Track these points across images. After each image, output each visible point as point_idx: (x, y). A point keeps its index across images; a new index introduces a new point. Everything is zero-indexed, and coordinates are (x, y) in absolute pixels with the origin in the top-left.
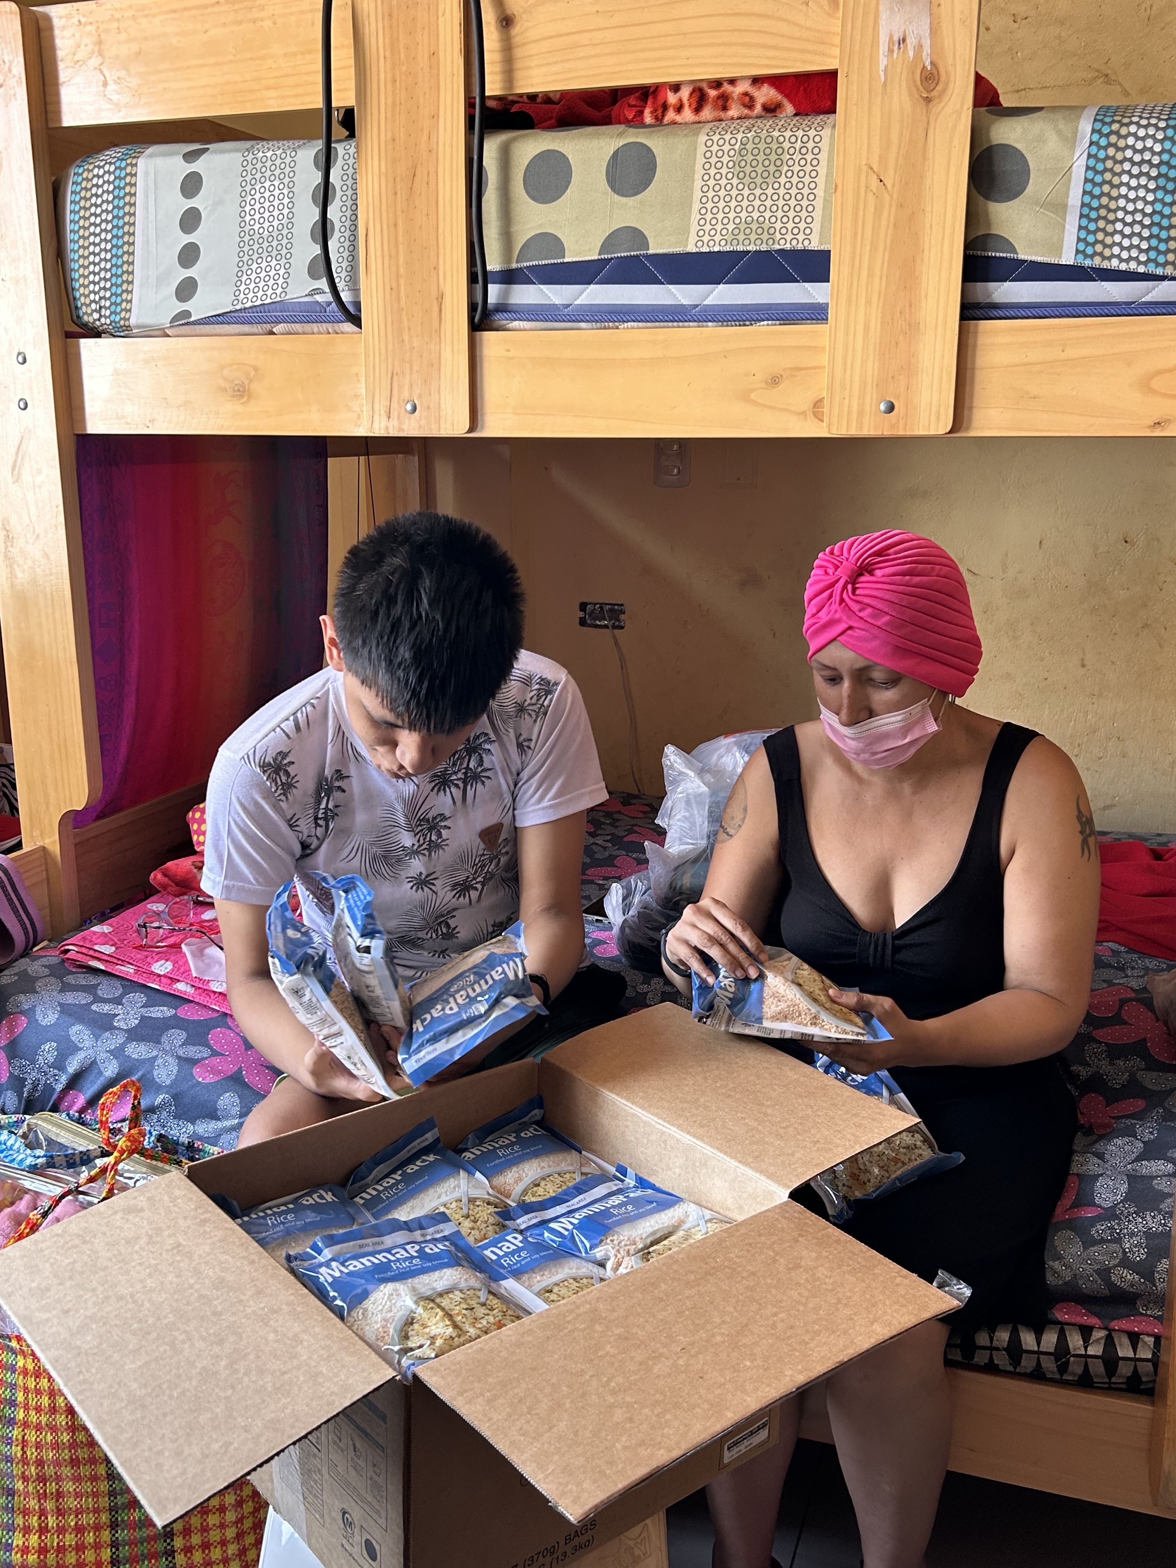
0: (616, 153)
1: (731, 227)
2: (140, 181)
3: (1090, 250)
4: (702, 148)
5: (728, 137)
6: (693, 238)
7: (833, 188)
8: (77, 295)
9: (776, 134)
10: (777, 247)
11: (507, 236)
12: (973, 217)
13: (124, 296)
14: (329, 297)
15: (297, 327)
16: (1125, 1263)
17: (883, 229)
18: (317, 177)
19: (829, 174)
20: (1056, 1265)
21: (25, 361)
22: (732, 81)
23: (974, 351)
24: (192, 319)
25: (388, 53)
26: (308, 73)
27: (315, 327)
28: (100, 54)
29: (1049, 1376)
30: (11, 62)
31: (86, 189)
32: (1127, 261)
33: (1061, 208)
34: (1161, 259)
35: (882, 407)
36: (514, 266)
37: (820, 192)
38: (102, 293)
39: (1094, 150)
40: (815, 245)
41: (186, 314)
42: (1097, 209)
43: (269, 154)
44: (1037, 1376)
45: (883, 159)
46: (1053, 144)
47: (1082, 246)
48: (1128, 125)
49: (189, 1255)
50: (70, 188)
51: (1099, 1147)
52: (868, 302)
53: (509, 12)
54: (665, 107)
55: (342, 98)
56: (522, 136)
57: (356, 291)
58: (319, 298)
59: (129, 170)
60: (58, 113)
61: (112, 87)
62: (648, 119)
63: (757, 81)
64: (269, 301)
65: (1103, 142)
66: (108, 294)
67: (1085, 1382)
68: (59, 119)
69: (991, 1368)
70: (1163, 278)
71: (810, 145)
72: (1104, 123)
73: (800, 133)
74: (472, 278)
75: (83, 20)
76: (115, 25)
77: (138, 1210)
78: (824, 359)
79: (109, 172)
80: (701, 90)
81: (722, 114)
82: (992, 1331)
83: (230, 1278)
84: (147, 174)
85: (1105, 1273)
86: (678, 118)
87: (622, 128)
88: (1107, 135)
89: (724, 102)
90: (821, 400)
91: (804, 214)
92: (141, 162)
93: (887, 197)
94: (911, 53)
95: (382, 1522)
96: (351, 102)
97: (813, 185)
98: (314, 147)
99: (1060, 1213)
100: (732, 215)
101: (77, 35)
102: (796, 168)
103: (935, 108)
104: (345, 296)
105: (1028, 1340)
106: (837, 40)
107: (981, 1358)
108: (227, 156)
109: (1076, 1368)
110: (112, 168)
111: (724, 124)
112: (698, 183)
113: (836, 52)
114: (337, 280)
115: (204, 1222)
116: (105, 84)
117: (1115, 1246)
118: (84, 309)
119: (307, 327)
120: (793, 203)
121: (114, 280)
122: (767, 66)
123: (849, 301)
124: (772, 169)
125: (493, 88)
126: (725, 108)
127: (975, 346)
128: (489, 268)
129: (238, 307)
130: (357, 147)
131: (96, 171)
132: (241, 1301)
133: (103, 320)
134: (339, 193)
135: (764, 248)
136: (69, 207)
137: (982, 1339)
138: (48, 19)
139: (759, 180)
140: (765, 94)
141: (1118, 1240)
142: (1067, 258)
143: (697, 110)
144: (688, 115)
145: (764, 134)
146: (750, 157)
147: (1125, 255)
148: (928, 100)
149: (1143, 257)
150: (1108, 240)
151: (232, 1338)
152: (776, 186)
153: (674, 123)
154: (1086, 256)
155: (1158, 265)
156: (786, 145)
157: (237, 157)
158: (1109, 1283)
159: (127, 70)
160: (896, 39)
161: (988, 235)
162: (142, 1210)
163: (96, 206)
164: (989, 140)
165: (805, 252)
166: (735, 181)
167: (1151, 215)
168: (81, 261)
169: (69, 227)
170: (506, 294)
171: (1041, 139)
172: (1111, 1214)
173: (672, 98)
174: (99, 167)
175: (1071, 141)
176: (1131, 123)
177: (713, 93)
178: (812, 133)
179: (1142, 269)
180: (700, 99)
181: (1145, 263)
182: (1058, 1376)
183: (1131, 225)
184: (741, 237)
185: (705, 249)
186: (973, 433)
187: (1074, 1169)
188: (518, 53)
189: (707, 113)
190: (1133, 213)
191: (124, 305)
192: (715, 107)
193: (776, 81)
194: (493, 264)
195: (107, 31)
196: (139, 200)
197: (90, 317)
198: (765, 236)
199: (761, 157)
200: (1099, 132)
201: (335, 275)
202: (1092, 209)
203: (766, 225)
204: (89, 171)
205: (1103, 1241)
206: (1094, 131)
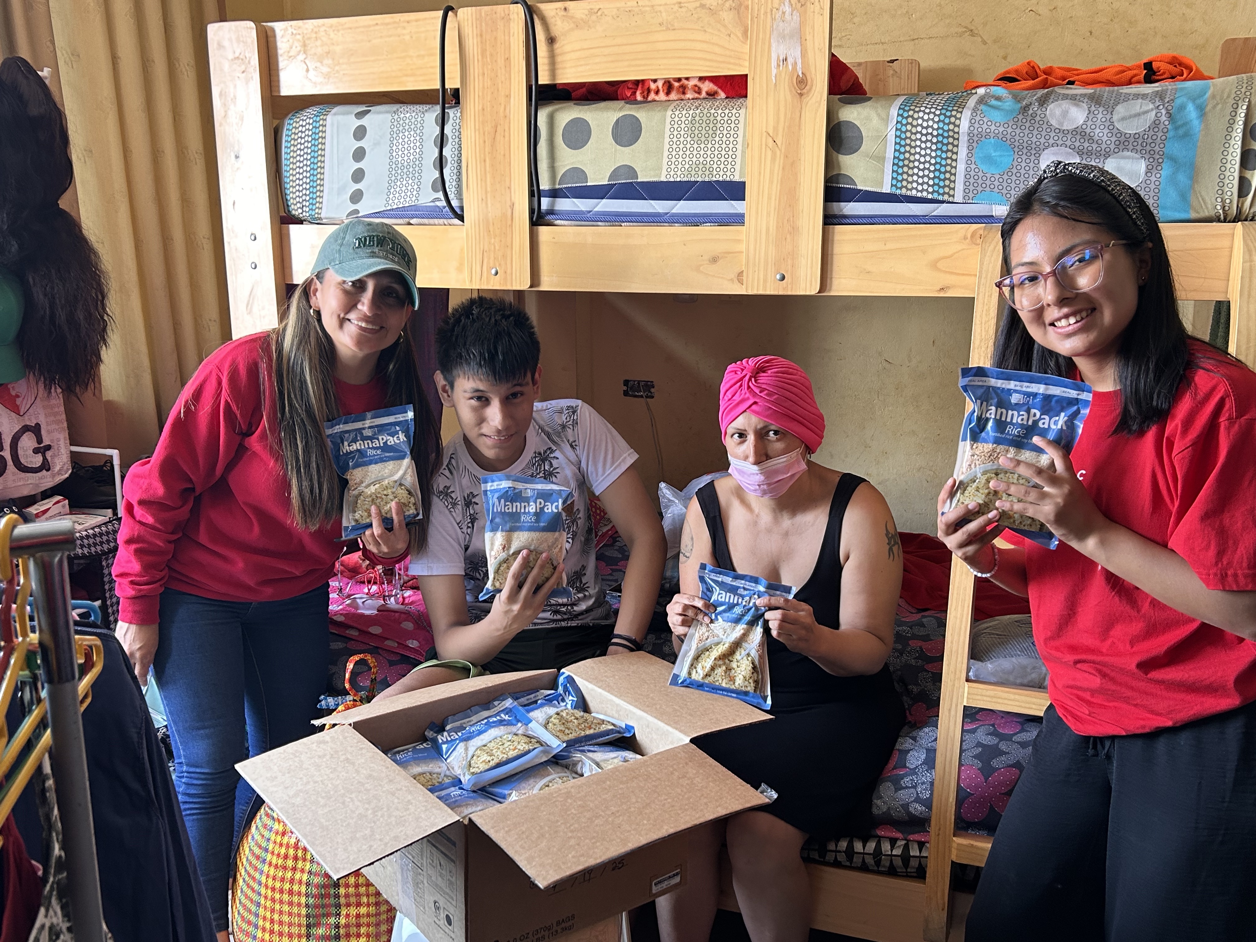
0: (617, 121)
1: (687, 166)
2: (328, 129)
3: (899, 185)
4: (668, 120)
5: (684, 112)
6: (664, 173)
7: (746, 145)
8: (288, 198)
9: (713, 111)
10: (714, 179)
11: (553, 169)
12: (829, 163)
13: (318, 199)
14: (444, 203)
15: (426, 221)
16: (918, 800)
17: (776, 172)
18: (437, 130)
19: (744, 136)
20: (879, 802)
21: (255, 239)
22: (687, 79)
23: (833, 244)
24: (360, 215)
25: (480, 57)
26: (432, 67)
27: (436, 221)
28: (305, 52)
29: (871, 868)
30: (250, 58)
31: (295, 134)
32: (921, 191)
33: (881, 159)
34: (941, 191)
35: (778, 277)
36: (557, 187)
37: (739, 146)
38: (304, 197)
39: (899, 126)
40: (737, 178)
41: (357, 212)
42: (903, 160)
43: (408, 115)
44: (864, 868)
45: (776, 129)
46: (875, 121)
47: (894, 182)
48: (918, 112)
49: (353, 764)
50: (285, 132)
51: (914, 734)
52: (768, 214)
53: (553, 35)
54: (649, 90)
55: (452, 83)
56: (561, 108)
57: (461, 200)
58: (438, 204)
59: (321, 122)
60: (278, 86)
61: (312, 74)
62: (639, 97)
63: (701, 79)
64: (407, 205)
65: (904, 122)
66: (308, 198)
67: (892, 872)
68: (279, 91)
69: (837, 864)
70: (943, 202)
71: (733, 118)
72: (904, 111)
73: (727, 111)
74: (531, 194)
75: (295, 32)
76: (314, 35)
77: (325, 742)
78: (743, 247)
79: (309, 124)
80: (669, 82)
81: (683, 97)
82: (837, 841)
83: (375, 774)
84: (332, 125)
85: (906, 806)
86: (657, 98)
87: (621, 103)
88: (907, 118)
89: (683, 90)
90: (742, 272)
91: (730, 160)
92: (329, 118)
93: (778, 152)
94: (790, 67)
95: (454, 903)
96: (458, 86)
97: (735, 143)
98: (435, 111)
99: (887, 774)
100: (687, 159)
101: (291, 41)
102: (725, 132)
103: (805, 99)
104: (455, 203)
105: (858, 846)
106: (747, 58)
107: (830, 857)
108: (381, 116)
109: (886, 862)
110: (311, 121)
111: (683, 102)
112: (667, 140)
113: (747, 64)
114: (449, 193)
115: (361, 749)
116: (308, 70)
117: (913, 790)
118: (293, 206)
119: (431, 221)
120: (723, 153)
121: (311, 189)
122: (707, 71)
123: (757, 213)
124: (711, 132)
125: (544, 80)
126: (684, 93)
127: (833, 241)
128: (541, 188)
129: (389, 208)
130: (461, 112)
131: (301, 123)
132: (380, 785)
133: (304, 214)
134: (450, 140)
135: (707, 179)
136: (284, 144)
137: (832, 846)
138: (273, 30)
139: (703, 139)
140: (707, 86)
141: (915, 787)
142: (886, 189)
143: (668, 93)
144: (662, 96)
145: (706, 111)
146: (697, 125)
147: (920, 188)
148: (801, 95)
149: (930, 190)
150: (910, 179)
151: (375, 801)
152: (713, 142)
153: (654, 101)
154: (897, 188)
155: (939, 194)
156: (719, 118)
157: (389, 117)
158: (909, 813)
159: (321, 62)
160: (781, 59)
161: (839, 175)
162: (327, 742)
163: (301, 144)
164: (838, 118)
165: (731, 182)
166: (689, 139)
167: (934, 165)
168: (291, 178)
169: (284, 156)
170: (553, 204)
171: (868, 118)
172: (913, 772)
173: (653, 86)
174: (303, 120)
175: (886, 120)
176: (920, 111)
177: (676, 84)
178: (734, 111)
179: (930, 196)
180: (669, 87)
181: (932, 193)
182: (876, 868)
183: (923, 170)
184: (693, 173)
185: (672, 180)
186: (832, 294)
187: (897, 747)
188: (559, 59)
189: (673, 96)
190: (924, 163)
191: (317, 205)
192: (678, 92)
193: (713, 79)
194: (545, 185)
195: (309, 39)
196: (328, 141)
197: (296, 211)
198: (707, 173)
199: (704, 125)
200: (902, 115)
201: (448, 190)
202: (900, 160)
203: (708, 166)
204: (297, 122)
205: (907, 787)
206: (898, 115)
